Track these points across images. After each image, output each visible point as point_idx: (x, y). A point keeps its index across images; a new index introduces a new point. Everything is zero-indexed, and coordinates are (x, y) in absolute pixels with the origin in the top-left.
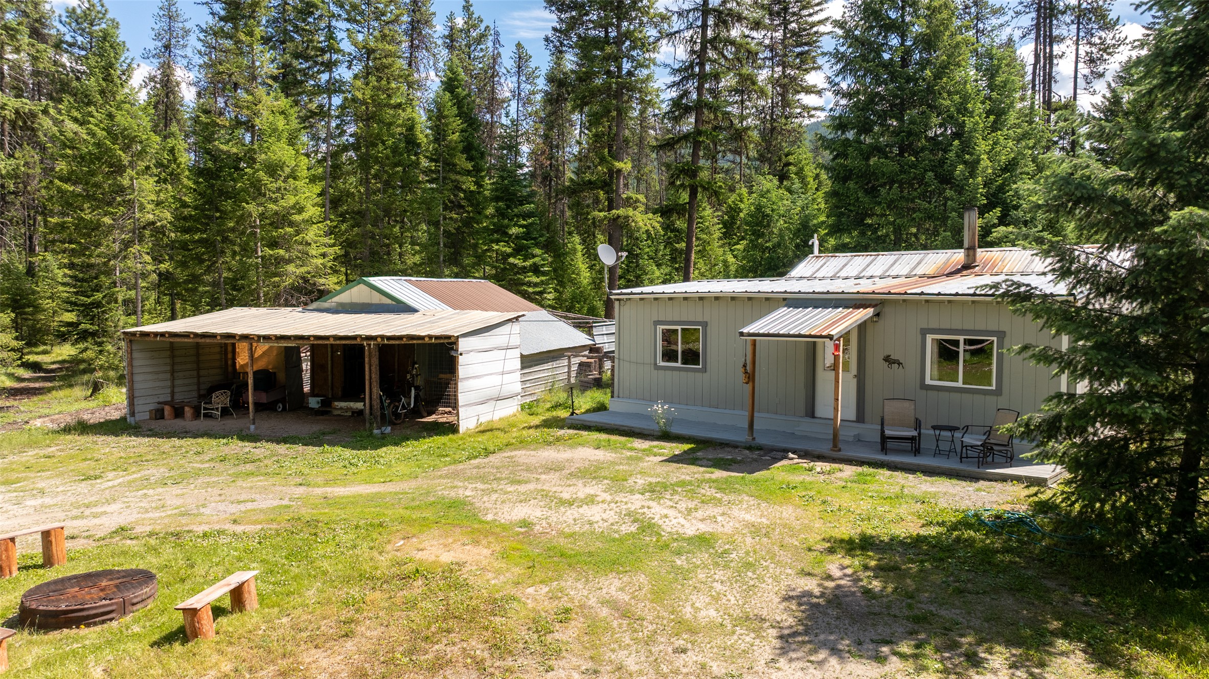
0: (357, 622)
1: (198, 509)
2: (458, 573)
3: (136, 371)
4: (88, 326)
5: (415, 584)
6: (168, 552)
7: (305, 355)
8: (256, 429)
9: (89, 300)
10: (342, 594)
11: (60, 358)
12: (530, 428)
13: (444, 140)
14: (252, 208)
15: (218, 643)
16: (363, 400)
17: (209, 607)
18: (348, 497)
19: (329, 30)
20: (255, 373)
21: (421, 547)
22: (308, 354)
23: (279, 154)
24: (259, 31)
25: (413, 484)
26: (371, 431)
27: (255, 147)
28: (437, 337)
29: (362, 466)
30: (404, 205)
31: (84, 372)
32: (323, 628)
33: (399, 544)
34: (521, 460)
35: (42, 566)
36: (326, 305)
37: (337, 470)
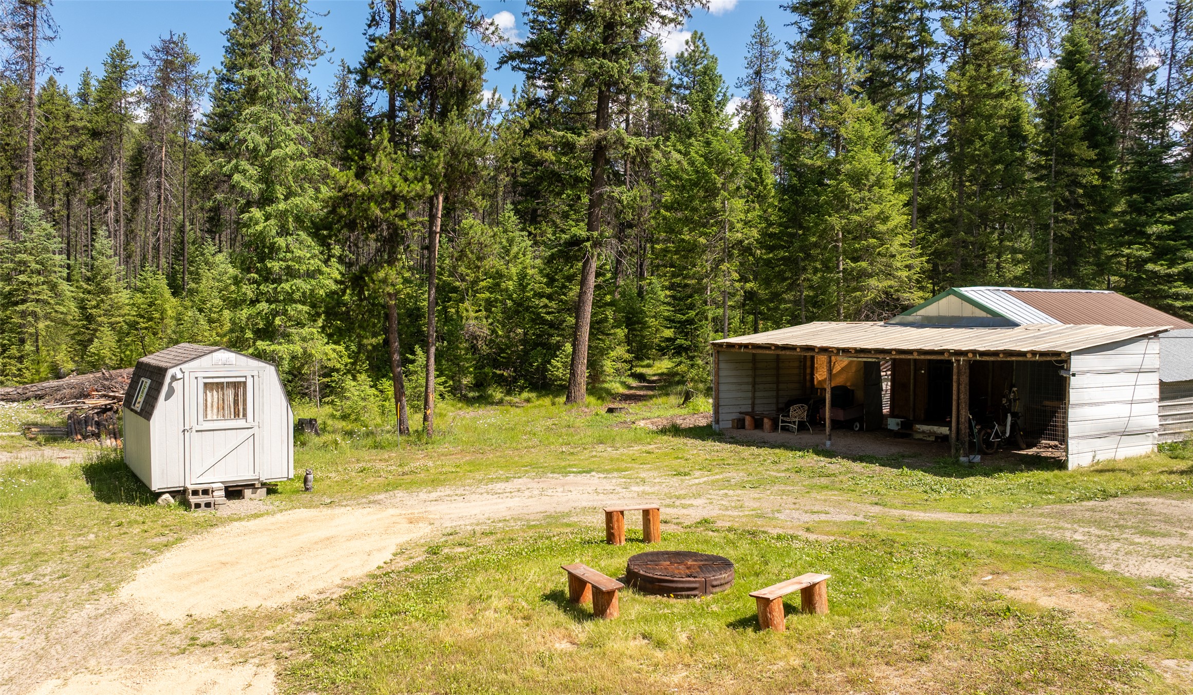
0: (934, 649)
1: (773, 513)
2: (1062, 622)
3: (722, 380)
4: (683, 342)
5: (1005, 622)
6: (744, 547)
7: (885, 374)
8: (832, 445)
9: (684, 318)
10: (919, 616)
11: (660, 371)
12: (1172, 472)
13: (1058, 127)
14: (835, 221)
15: (787, 637)
16: (949, 424)
17: (781, 600)
18: (928, 522)
19: (921, 23)
20: (833, 389)
21: (1014, 585)
22: (889, 373)
23: (865, 162)
24: (845, 40)
25: (1007, 519)
26: (957, 457)
27: (840, 157)
28: (1042, 354)
29: (946, 494)
30: (1005, 207)
31: (678, 383)
32: (895, 647)
33: (987, 579)
34: (1157, 509)
35: (642, 541)
36: (910, 318)
37: (917, 494)
